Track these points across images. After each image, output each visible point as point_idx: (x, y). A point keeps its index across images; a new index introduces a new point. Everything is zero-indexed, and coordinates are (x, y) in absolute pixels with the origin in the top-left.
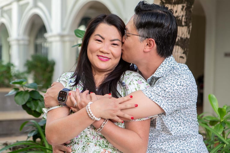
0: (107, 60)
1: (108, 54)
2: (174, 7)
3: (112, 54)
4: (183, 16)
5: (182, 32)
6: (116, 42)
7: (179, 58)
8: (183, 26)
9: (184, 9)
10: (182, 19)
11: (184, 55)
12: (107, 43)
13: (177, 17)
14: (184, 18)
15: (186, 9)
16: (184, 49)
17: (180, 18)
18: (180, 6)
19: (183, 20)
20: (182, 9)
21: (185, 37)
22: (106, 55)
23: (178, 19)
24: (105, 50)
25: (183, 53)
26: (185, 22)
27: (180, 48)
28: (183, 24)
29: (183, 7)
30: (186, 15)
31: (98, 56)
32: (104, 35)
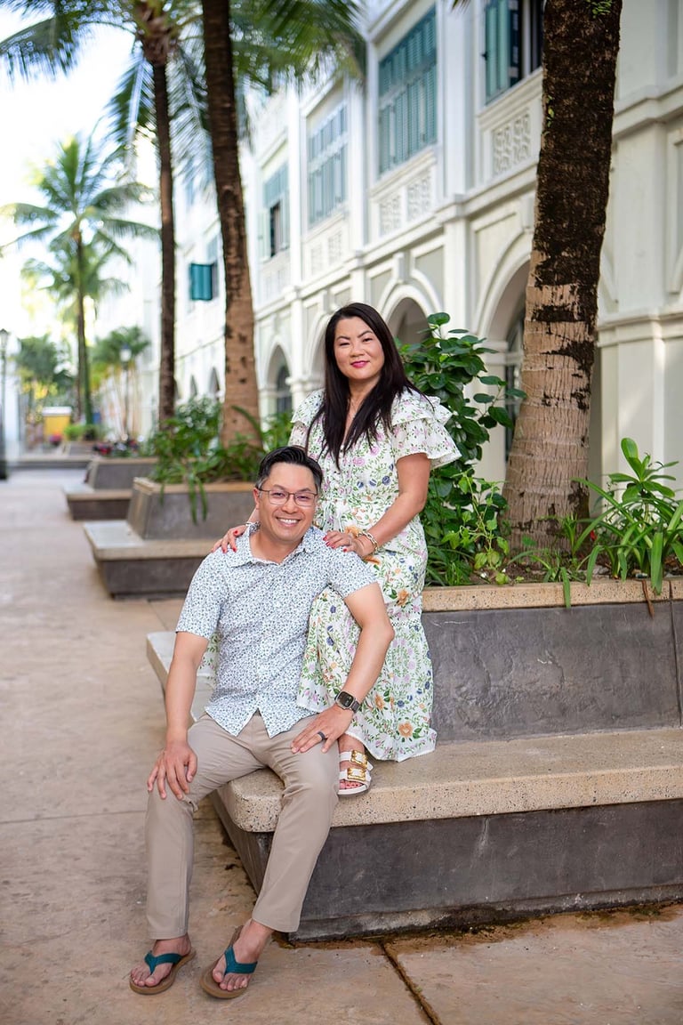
0: (364, 365)
1: (362, 355)
2: (556, 289)
3: (368, 353)
4: (574, 304)
5: (574, 331)
6: (367, 336)
7: (570, 376)
8: (575, 321)
9: (575, 293)
10: (573, 309)
11: (581, 372)
12: (357, 341)
13: (564, 306)
14: (576, 306)
15: (578, 293)
16: (581, 362)
17: (570, 306)
18: (568, 288)
19: (576, 310)
20: (572, 292)
21: (582, 339)
22: (361, 358)
23: (566, 309)
24: (357, 352)
25: (579, 369)
26: (579, 314)
27: (571, 359)
28: (576, 317)
29: (573, 288)
30: (581, 301)
31: (352, 364)
32: (348, 335)
